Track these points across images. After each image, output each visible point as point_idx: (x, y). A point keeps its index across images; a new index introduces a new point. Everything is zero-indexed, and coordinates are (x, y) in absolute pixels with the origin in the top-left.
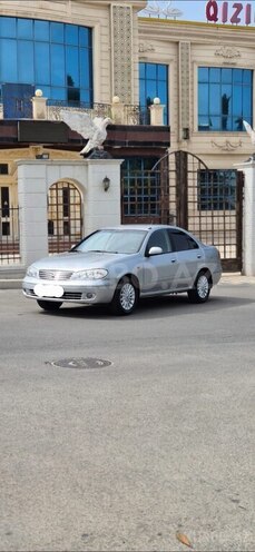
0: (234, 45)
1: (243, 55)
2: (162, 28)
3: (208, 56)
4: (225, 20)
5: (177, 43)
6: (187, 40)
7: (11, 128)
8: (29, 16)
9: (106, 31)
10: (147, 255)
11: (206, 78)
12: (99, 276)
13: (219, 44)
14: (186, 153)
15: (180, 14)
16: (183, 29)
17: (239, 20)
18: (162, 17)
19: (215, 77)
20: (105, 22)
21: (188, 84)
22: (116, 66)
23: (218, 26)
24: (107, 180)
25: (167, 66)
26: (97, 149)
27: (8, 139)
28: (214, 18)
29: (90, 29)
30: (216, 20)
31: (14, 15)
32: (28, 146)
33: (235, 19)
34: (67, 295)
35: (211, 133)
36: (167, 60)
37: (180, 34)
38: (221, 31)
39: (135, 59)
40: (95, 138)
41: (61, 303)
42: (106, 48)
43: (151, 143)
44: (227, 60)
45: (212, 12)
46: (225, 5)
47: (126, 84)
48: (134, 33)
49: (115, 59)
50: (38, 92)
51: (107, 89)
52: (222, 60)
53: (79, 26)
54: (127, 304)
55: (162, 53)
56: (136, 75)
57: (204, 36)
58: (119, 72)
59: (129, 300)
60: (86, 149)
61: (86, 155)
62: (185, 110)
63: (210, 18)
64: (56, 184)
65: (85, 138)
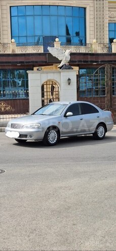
7: (44, 57)
8: (55, 4)
9: (92, 9)
10: (65, 116)
12: (36, 127)
20: (92, 5)
22: (97, 25)
24: (69, 79)
26: (65, 65)
27: (42, 62)
29: (85, 9)
31: (48, 4)
32: (52, 65)
34: (21, 136)
39: (107, 21)
40: (64, 59)
42: (92, 17)
43: (111, 61)
47: (102, 33)
49: (97, 22)
50: (57, 39)
51: (93, 36)
54: (52, 141)
56: (107, 29)
59: (53, 138)
60: (61, 65)
61: (60, 68)
64: (47, 82)
65: (60, 60)
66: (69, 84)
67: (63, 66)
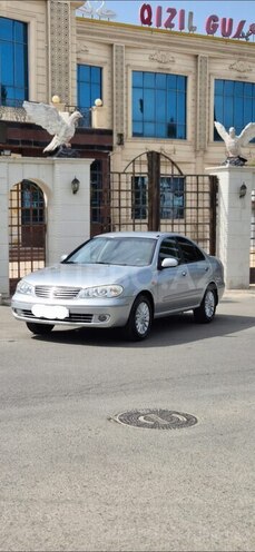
0: (168, 51)
1: (177, 61)
2: (97, 28)
3: (142, 60)
4: (159, 24)
5: (112, 46)
6: (123, 43)
9: (42, 27)
10: (160, 268)
11: (140, 83)
12: (113, 294)
13: (154, 49)
14: (158, 154)
15: (114, 16)
16: (118, 31)
17: (173, 26)
18: (96, 18)
19: (149, 83)
20: (42, 18)
21: (122, 87)
22: (52, 64)
23: (152, 30)
25: (101, 69)
26: (64, 146)
28: (148, 21)
29: (26, 25)
30: (150, 24)
33: (169, 24)
34: (72, 317)
35: (145, 139)
36: (102, 63)
37: (115, 37)
38: (156, 35)
40: (62, 134)
41: (52, 326)
42: (42, 45)
43: (92, 147)
44: (161, 65)
45: (146, 16)
46: (160, 9)
47: (63, 84)
48: (72, 31)
49: (52, 57)
51: (43, 89)
52: (156, 65)
53: (14, 20)
54: (141, 328)
55: (96, 55)
56: (73, 75)
57: (139, 40)
58: (56, 71)
59: (143, 321)
60: (53, 147)
62: (119, 115)
63: (144, 21)
64: (18, 184)
65: (52, 133)
66: (75, 192)
67: (57, 149)
